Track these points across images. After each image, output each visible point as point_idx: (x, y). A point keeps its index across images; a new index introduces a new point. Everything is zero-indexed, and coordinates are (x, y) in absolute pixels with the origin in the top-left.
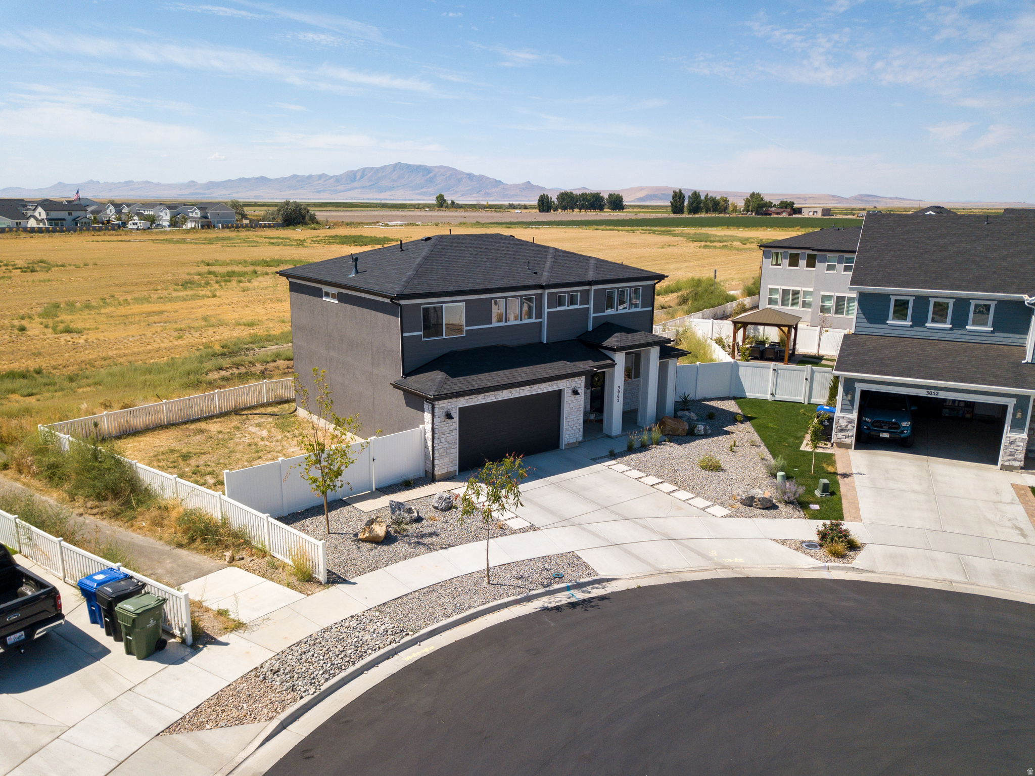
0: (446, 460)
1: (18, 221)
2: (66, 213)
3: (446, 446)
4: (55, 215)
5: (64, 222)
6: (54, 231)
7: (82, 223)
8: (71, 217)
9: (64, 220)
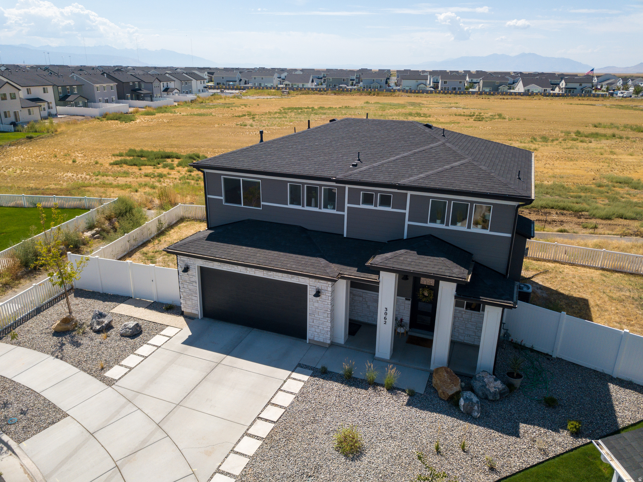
0: (189, 303)
1: (546, 89)
2: (579, 84)
3: (188, 292)
4: (571, 85)
5: (575, 90)
6: (568, 96)
7: (586, 91)
8: (581, 87)
9: (576, 88)
